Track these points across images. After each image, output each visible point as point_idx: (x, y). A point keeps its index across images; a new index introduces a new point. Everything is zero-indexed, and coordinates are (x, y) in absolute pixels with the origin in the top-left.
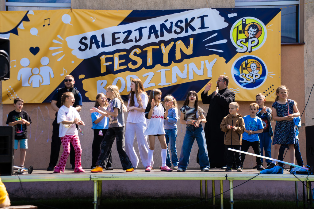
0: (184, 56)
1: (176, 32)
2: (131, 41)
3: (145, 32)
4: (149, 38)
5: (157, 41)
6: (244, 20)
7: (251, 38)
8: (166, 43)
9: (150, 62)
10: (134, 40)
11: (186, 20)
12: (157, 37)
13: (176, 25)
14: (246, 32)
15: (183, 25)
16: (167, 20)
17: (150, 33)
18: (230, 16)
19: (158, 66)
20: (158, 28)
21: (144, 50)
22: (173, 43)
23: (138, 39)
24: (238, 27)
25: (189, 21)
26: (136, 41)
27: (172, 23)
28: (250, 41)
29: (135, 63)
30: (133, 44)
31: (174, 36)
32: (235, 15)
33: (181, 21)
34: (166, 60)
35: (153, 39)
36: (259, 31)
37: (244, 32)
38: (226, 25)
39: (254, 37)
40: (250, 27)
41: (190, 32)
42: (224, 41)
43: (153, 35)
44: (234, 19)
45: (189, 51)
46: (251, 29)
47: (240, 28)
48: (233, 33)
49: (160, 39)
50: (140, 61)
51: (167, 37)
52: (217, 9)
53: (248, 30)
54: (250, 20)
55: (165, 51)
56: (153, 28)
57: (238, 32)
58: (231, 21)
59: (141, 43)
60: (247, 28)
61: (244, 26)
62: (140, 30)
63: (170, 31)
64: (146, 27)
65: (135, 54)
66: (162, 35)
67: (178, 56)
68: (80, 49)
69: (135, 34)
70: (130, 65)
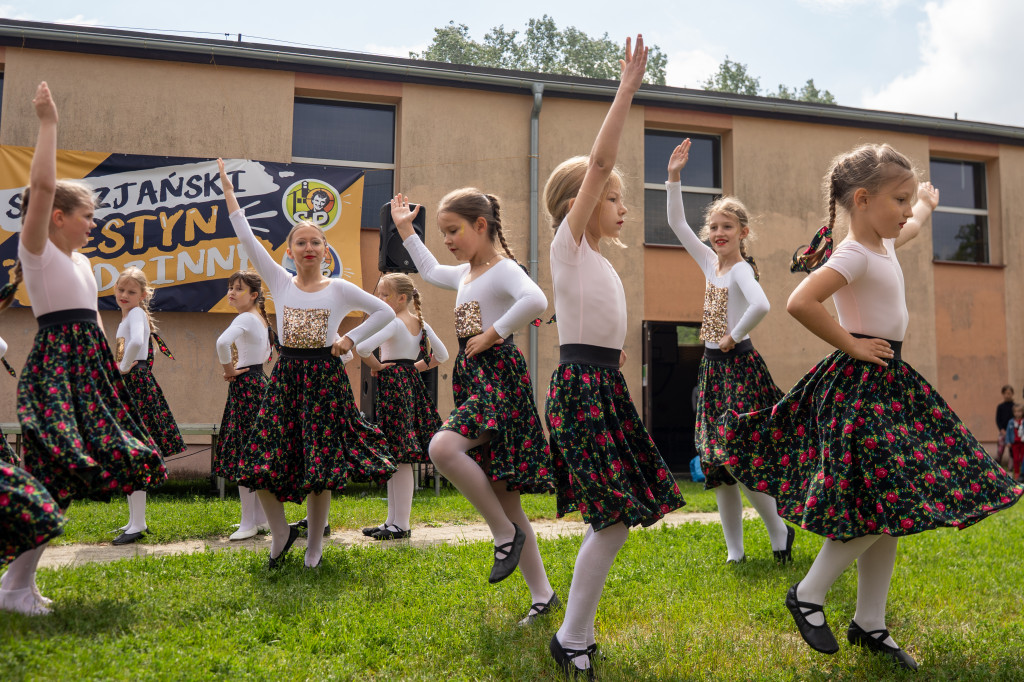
0: (200, 236)
1: (187, 194)
2: (108, 205)
3: (134, 193)
4: (140, 202)
5: (153, 207)
6: (305, 184)
7: (318, 211)
8: (170, 212)
9: (138, 243)
10: (113, 205)
11: (207, 176)
12: (154, 200)
13: (190, 183)
14: (309, 202)
15: (201, 184)
16: (174, 174)
17: (142, 194)
18: (283, 174)
19: (153, 250)
20: (157, 187)
21: (129, 221)
22: (181, 212)
23: (119, 203)
24: (295, 193)
25: (211, 178)
26: (116, 207)
27: (181, 179)
28: (315, 215)
29: (111, 243)
30: (111, 211)
31: (183, 200)
32: (292, 174)
33: (198, 178)
34: (167, 241)
35: (147, 204)
36: (329, 202)
37: (305, 202)
38: (276, 188)
39: (322, 210)
40: (314, 195)
41: (213, 196)
42: (273, 214)
43: (147, 199)
44: (290, 181)
45: (210, 228)
46: (317, 197)
47: (299, 195)
48: (287, 201)
49: (159, 204)
50: (120, 241)
51: (172, 201)
52: (261, 163)
53: (313, 199)
54: (315, 184)
55: (167, 224)
56: (147, 185)
57: (296, 201)
58: (284, 184)
59: (125, 210)
60: (310, 196)
61: (305, 192)
62: (124, 188)
63: (177, 193)
64: (135, 184)
65: (113, 228)
66: (163, 198)
67: (190, 235)
68: (9, 214)
69: (115, 195)
70: (102, 247)
